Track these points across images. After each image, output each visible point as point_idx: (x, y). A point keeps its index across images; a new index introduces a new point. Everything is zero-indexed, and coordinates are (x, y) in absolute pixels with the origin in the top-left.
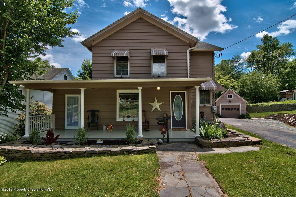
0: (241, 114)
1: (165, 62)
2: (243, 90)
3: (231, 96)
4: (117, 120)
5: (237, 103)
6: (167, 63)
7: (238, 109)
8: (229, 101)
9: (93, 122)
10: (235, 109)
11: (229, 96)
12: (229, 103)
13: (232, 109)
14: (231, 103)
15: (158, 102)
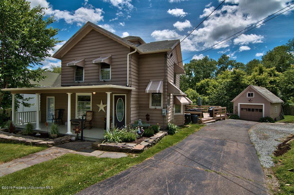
0: (264, 116)
1: (110, 68)
2: (287, 86)
3: (252, 94)
4: (76, 118)
5: (259, 103)
6: (112, 68)
7: (261, 110)
8: (250, 101)
9: (59, 118)
10: (257, 110)
11: (249, 94)
12: (249, 103)
13: (253, 110)
14: (251, 103)
15: (103, 104)
